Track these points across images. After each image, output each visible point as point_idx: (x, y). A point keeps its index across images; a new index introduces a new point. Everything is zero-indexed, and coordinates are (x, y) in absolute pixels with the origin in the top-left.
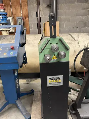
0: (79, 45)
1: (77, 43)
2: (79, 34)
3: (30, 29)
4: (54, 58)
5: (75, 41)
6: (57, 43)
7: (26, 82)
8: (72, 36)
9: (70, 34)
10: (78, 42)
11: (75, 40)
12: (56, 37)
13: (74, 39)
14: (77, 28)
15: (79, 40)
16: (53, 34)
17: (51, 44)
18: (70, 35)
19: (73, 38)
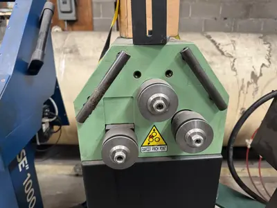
0: (235, 70)
1: (228, 63)
2: (236, 35)
3: (95, 18)
4: (154, 143)
5: (223, 57)
6: (169, 73)
7: (74, 173)
8: (213, 41)
9: (209, 34)
10: (232, 60)
11: (223, 54)
12: (164, 42)
13: (221, 51)
14: (225, 19)
15: (234, 55)
16: (149, 27)
17: (138, 74)
18: (209, 37)
19: (218, 47)
